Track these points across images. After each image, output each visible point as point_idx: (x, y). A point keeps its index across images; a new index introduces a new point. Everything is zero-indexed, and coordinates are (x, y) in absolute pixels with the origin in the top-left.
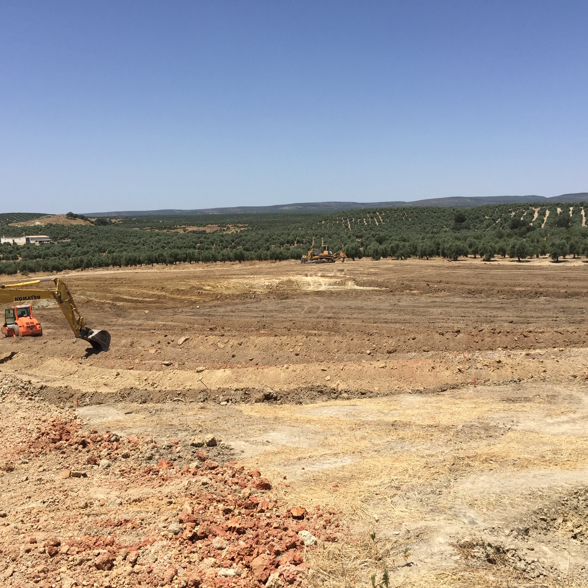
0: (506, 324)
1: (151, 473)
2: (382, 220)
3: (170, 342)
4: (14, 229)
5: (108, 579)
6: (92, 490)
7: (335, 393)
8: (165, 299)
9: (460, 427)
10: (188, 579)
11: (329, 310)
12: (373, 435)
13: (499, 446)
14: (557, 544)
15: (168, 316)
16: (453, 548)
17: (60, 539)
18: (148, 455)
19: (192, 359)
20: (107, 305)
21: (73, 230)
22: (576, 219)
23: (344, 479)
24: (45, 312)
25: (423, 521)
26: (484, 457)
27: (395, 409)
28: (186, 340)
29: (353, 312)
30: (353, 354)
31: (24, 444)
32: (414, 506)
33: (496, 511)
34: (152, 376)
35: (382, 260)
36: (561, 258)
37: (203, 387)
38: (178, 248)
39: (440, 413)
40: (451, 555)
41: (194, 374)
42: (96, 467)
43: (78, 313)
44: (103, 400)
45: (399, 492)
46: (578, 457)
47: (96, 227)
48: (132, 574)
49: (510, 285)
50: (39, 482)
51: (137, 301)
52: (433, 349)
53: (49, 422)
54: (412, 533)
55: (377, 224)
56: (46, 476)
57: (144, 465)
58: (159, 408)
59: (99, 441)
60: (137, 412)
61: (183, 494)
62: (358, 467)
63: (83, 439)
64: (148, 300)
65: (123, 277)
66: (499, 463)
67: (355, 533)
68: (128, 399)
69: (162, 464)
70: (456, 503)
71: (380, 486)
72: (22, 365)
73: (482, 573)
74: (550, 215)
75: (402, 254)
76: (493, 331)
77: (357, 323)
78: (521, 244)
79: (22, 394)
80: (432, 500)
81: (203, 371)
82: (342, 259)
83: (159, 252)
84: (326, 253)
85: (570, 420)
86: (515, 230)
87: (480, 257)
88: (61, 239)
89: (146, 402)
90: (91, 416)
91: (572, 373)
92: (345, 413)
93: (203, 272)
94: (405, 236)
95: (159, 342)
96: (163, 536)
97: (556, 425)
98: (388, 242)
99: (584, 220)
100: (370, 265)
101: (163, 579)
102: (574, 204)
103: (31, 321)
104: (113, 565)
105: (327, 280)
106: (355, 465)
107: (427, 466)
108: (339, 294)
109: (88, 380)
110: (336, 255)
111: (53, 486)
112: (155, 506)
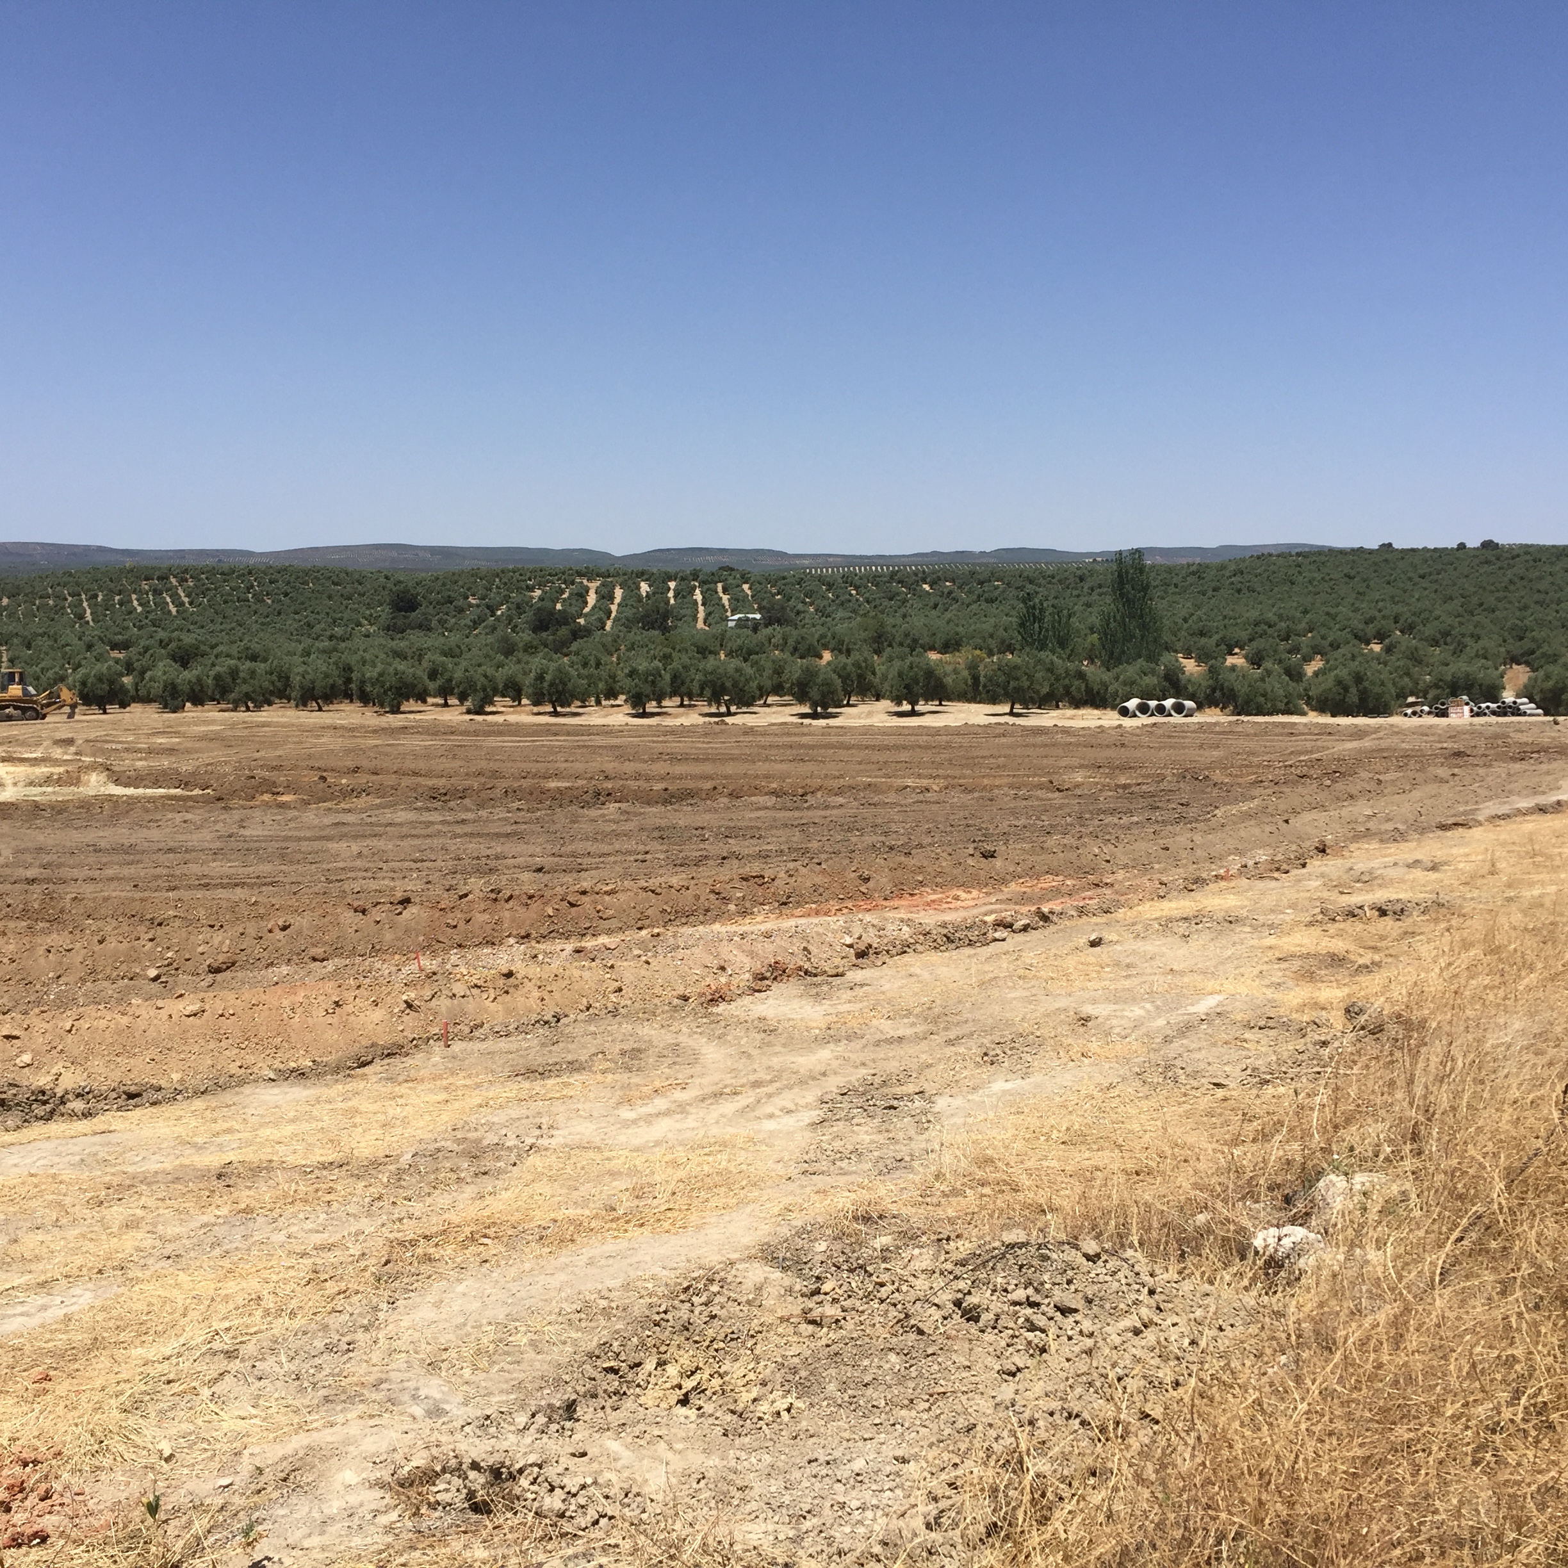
0: (526, 876)
2: (186, 600)
7: (45, 1103)
9: (408, 1157)
11: (28, 858)
12: (161, 1211)
13: (505, 1195)
14: (642, 1427)
16: (381, 1493)
22: (683, 612)
23: (68, 1355)
25: (302, 1434)
26: (467, 1231)
27: (229, 1131)
29: (104, 860)
30: (106, 984)
32: (276, 1395)
33: (496, 1368)
35: (191, 712)
36: (651, 707)
39: (355, 1126)
40: (376, 1513)
45: (235, 1366)
46: (690, 1197)
49: (534, 776)
52: (337, 951)
54: (268, 1476)
55: (174, 610)
62: (114, 1313)
66: (505, 1239)
67: (101, 1507)
70: (393, 1366)
71: (179, 1355)
73: (456, 1544)
74: (624, 598)
75: (248, 697)
76: (493, 896)
77: (116, 892)
78: (559, 670)
80: (328, 1371)
82: (67, 709)
84: (15, 690)
85: (673, 1107)
86: (544, 634)
87: (457, 702)
91: (681, 990)
92: (77, 1158)
94: (256, 647)
97: (642, 1123)
98: (208, 661)
99: (701, 615)
100: (155, 725)
102: (677, 574)
105: (21, 770)
106: (103, 1309)
107: (315, 1278)
108: (59, 810)
110: (49, 696)
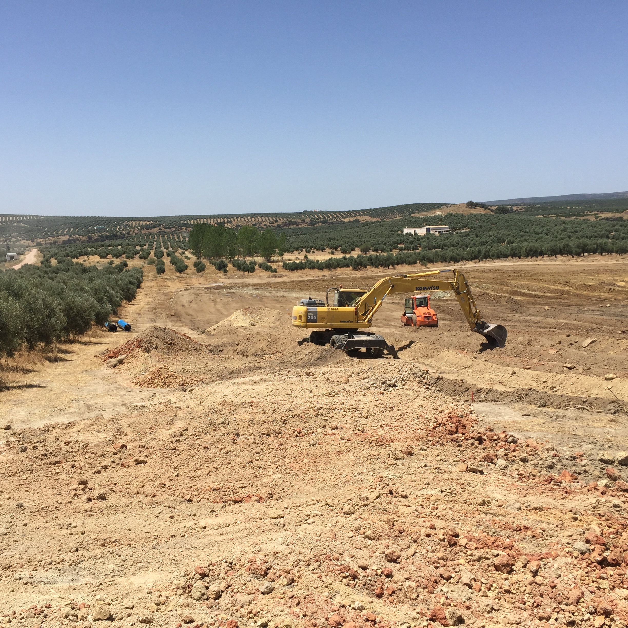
1: (552, 483)
3: (573, 342)
4: (416, 219)
5: (507, 582)
6: (489, 488)
8: (569, 294)
10: (598, 606)
15: (571, 314)
17: (458, 531)
18: (548, 462)
19: (599, 364)
20: (503, 299)
21: (473, 219)
24: (441, 304)
28: (593, 342)
31: (423, 432)
34: (552, 378)
37: (613, 398)
38: (587, 237)
41: (601, 381)
42: (492, 466)
43: (474, 306)
44: (498, 398)
47: (496, 216)
48: (534, 584)
50: (437, 471)
51: (536, 296)
53: (445, 413)
56: (444, 466)
57: (544, 472)
58: (561, 414)
59: (495, 440)
60: (536, 415)
61: (590, 513)
63: (479, 435)
64: (549, 295)
65: (523, 269)
68: (526, 400)
69: (564, 475)
72: (419, 354)
79: (420, 382)
81: (613, 379)
83: (565, 242)
88: (460, 229)
89: (545, 406)
90: (486, 413)
93: (617, 265)
95: (560, 342)
96: (568, 553)
101: (568, 599)
103: (428, 311)
104: (512, 570)
109: (482, 376)
111: (450, 477)
112: (557, 518)
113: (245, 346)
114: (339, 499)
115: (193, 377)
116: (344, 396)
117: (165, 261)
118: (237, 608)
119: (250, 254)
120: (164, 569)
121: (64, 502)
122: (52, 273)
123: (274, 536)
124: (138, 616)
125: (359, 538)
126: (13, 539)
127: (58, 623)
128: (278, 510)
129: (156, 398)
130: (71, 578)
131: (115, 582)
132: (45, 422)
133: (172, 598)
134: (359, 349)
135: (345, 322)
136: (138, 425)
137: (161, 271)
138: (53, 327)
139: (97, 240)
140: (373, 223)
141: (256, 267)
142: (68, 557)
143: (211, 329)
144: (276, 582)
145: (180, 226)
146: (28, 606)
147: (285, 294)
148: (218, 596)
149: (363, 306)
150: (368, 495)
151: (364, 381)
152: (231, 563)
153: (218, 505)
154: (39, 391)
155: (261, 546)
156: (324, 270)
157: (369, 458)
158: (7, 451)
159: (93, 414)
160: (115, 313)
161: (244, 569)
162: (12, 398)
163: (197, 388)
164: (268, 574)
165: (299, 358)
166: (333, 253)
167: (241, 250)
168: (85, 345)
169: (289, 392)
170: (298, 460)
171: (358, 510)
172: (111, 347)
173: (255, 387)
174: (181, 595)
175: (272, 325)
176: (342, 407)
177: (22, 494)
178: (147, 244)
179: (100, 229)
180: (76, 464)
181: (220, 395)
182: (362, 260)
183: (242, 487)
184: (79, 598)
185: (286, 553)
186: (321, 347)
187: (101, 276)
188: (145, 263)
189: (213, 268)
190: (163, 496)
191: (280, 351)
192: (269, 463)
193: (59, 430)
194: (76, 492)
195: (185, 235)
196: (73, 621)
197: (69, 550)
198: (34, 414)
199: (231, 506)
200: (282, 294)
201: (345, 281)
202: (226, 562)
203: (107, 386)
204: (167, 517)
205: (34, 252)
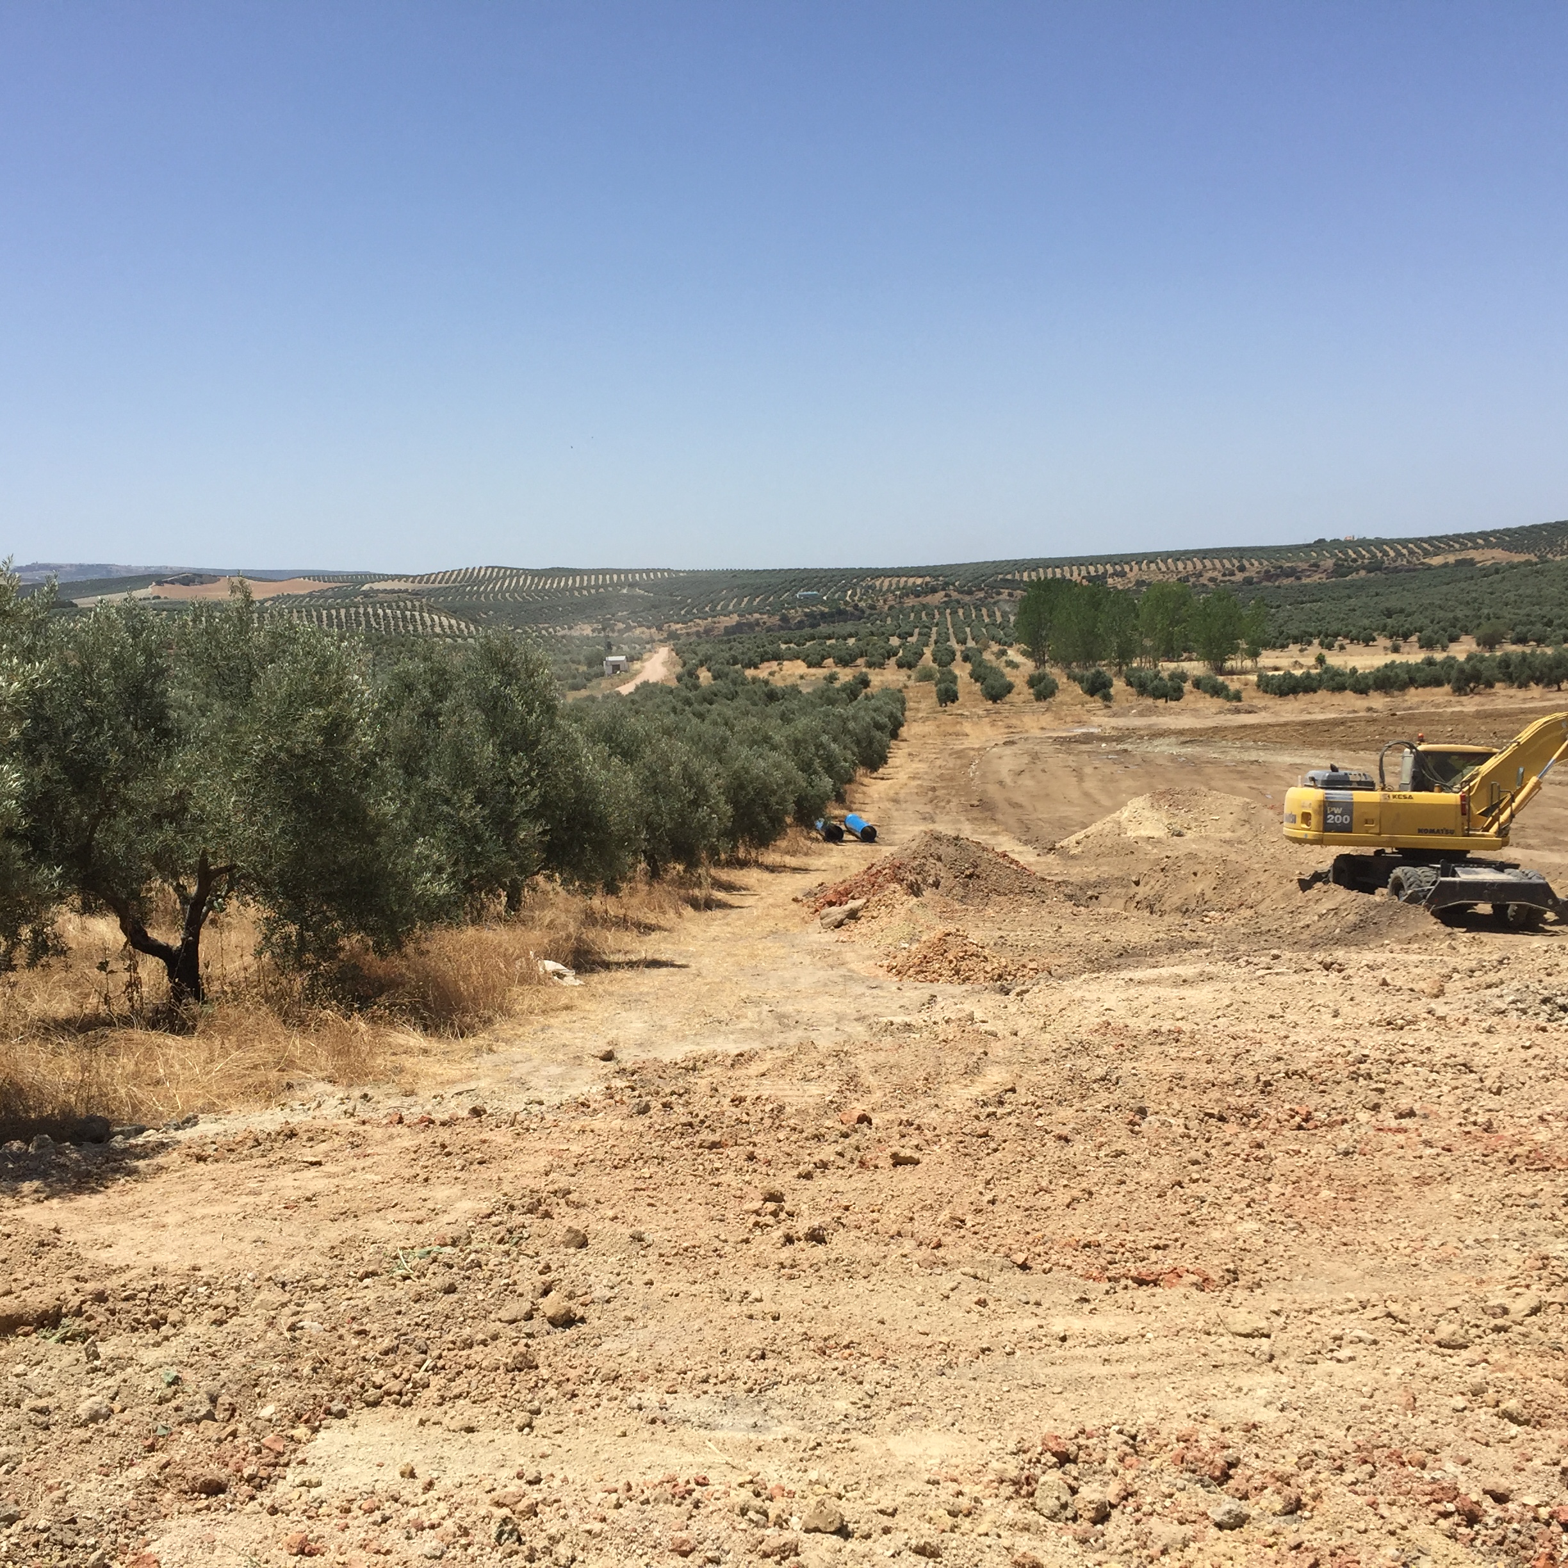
113: (1157, 887)
114: (1424, 1304)
115: (1025, 960)
116: (1430, 1029)
117: (957, 672)
118: (1152, 1552)
119: (1171, 654)
120: (965, 1428)
121: (731, 1239)
122: (701, 703)
123: (1245, 1381)
124: (906, 1535)
125: (1484, 1416)
126: (623, 1314)
127: (725, 1524)
128: (1254, 1317)
129: (937, 1008)
130: (751, 1421)
131: (852, 1444)
132: (687, 1048)
133: (987, 1503)
134: (1471, 906)
135: (1432, 832)
136: (895, 1071)
137: (948, 696)
138: (703, 827)
139: (800, 625)
140: (1513, 566)
141: (1187, 686)
142: (744, 1369)
143: (1069, 842)
144: (1253, 1500)
145: (995, 588)
146: (657, 1476)
147: (1262, 756)
148: (1102, 1515)
149: (1485, 793)
150: (1506, 1302)
151: (1489, 992)
152: (1134, 1438)
153: (1096, 1284)
154: (673, 974)
155: (1210, 1404)
156: (1371, 693)
157: (1509, 1202)
158: (609, 1110)
159: (793, 1037)
160: (840, 799)
161: (1166, 1456)
162: (615, 988)
163: (1036, 989)
164: (1230, 1477)
165: (1301, 924)
166: (1396, 649)
167: (1148, 643)
168: (772, 871)
169: (1278, 1010)
170: (1305, 1189)
171: (1477, 1340)
172: (832, 879)
173: (1186, 992)
174: (1009, 1498)
175: (1228, 835)
176: (1425, 1058)
177: (643, 1212)
178: (917, 631)
179: (806, 597)
180: (758, 1152)
181: (1094, 1007)
182: (1482, 667)
183: (1157, 1247)
184: (772, 1472)
185: (1278, 1431)
186: (1364, 897)
187: (809, 709)
188: (909, 677)
189: (1077, 689)
190: (957, 1249)
191: (1250, 901)
192: (1226, 1192)
193: (717, 1069)
194: (759, 1219)
195: (1006, 608)
196: (757, 1524)
197: (746, 1352)
198: (663, 1028)
199: (1130, 1292)
200: (1253, 755)
201: (1432, 722)
202: (1120, 1432)
203: (822, 973)
204: (969, 1300)
205: (663, 652)
